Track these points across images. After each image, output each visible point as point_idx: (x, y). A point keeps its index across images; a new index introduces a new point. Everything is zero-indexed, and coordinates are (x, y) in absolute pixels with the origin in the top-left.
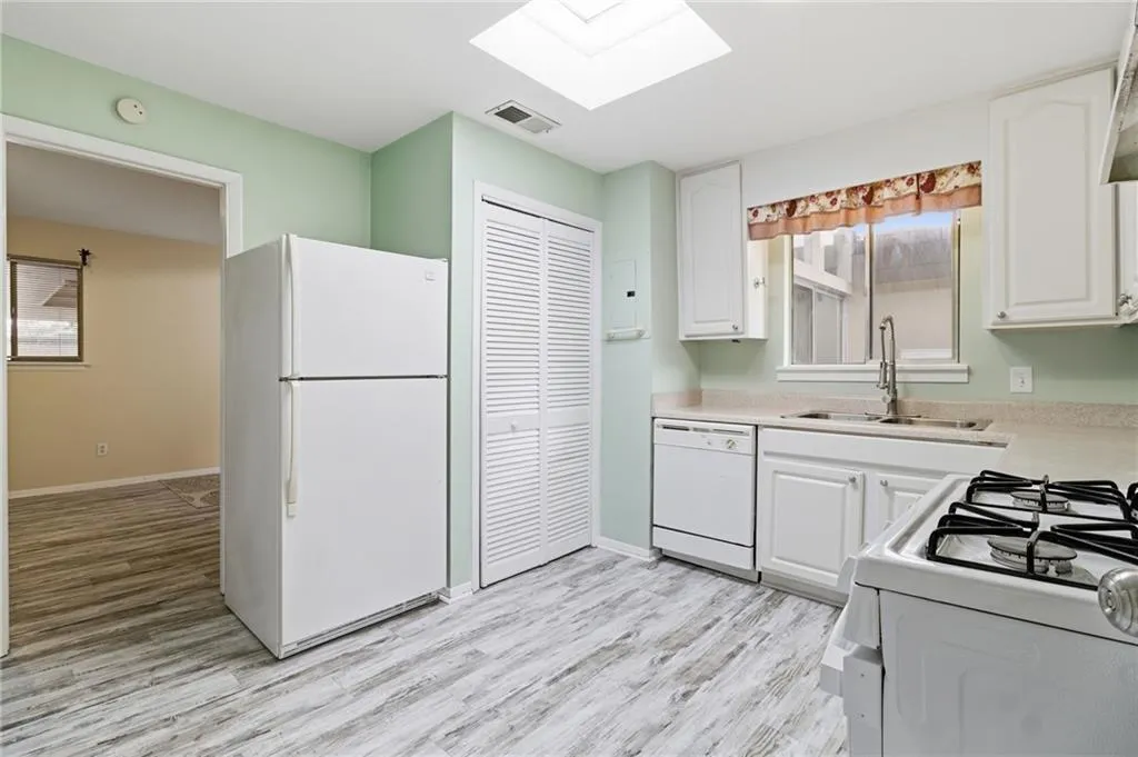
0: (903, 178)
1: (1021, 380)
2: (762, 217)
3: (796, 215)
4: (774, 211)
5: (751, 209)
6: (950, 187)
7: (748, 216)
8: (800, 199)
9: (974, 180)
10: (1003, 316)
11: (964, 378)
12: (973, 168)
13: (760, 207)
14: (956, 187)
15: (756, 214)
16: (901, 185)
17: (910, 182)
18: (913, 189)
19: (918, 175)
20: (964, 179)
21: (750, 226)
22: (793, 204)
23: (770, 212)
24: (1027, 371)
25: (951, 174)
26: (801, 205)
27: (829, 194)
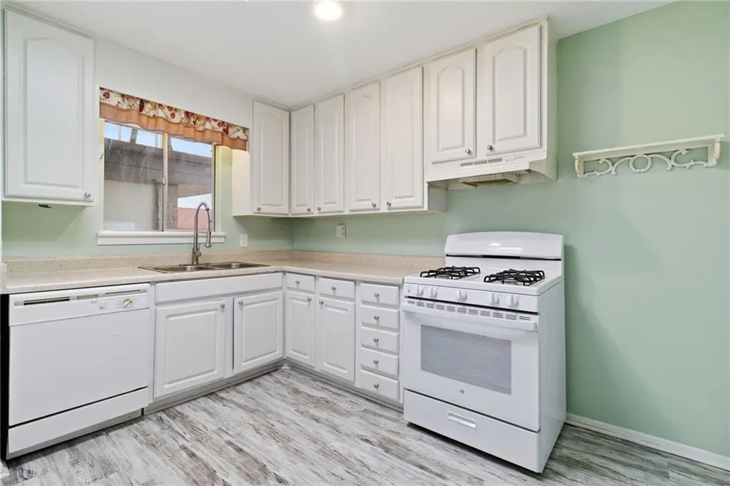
0: (215, 120)
1: (243, 241)
2: (114, 100)
3: (143, 112)
4: (123, 101)
5: (101, 89)
6: (235, 136)
7: (99, 94)
8: (148, 102)
9: (245, 138)
10: (259, 209)
11: (222, 240)
12: (245, 130)
13: (112, 91)
14: (238, 137)
15: (107, 95)
16: (215, 124)
17: (219, 125)
18: (221, 129)
19: (223, 122)
20: (241, 134)
21: (100, 103)
22: (142, 102)
23: (120, 99)
24: (246, 236)
25: (235, 129)
26: (147, 107)
27: (170, 108)
